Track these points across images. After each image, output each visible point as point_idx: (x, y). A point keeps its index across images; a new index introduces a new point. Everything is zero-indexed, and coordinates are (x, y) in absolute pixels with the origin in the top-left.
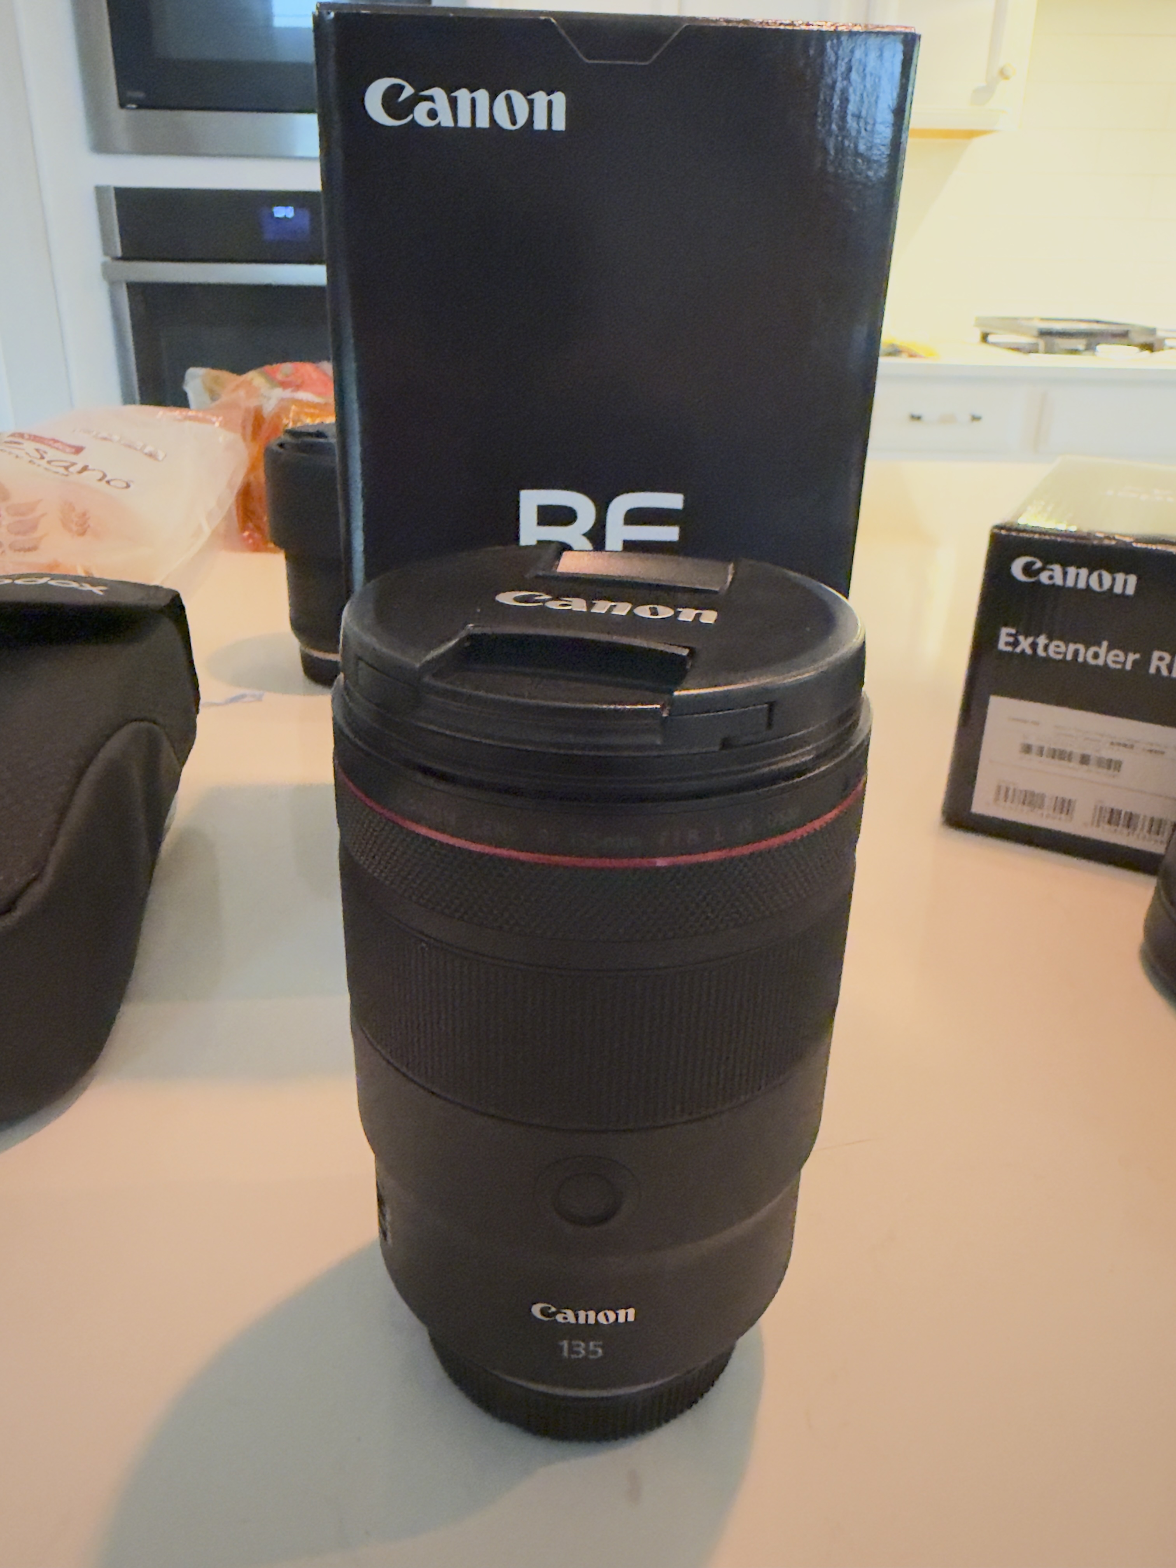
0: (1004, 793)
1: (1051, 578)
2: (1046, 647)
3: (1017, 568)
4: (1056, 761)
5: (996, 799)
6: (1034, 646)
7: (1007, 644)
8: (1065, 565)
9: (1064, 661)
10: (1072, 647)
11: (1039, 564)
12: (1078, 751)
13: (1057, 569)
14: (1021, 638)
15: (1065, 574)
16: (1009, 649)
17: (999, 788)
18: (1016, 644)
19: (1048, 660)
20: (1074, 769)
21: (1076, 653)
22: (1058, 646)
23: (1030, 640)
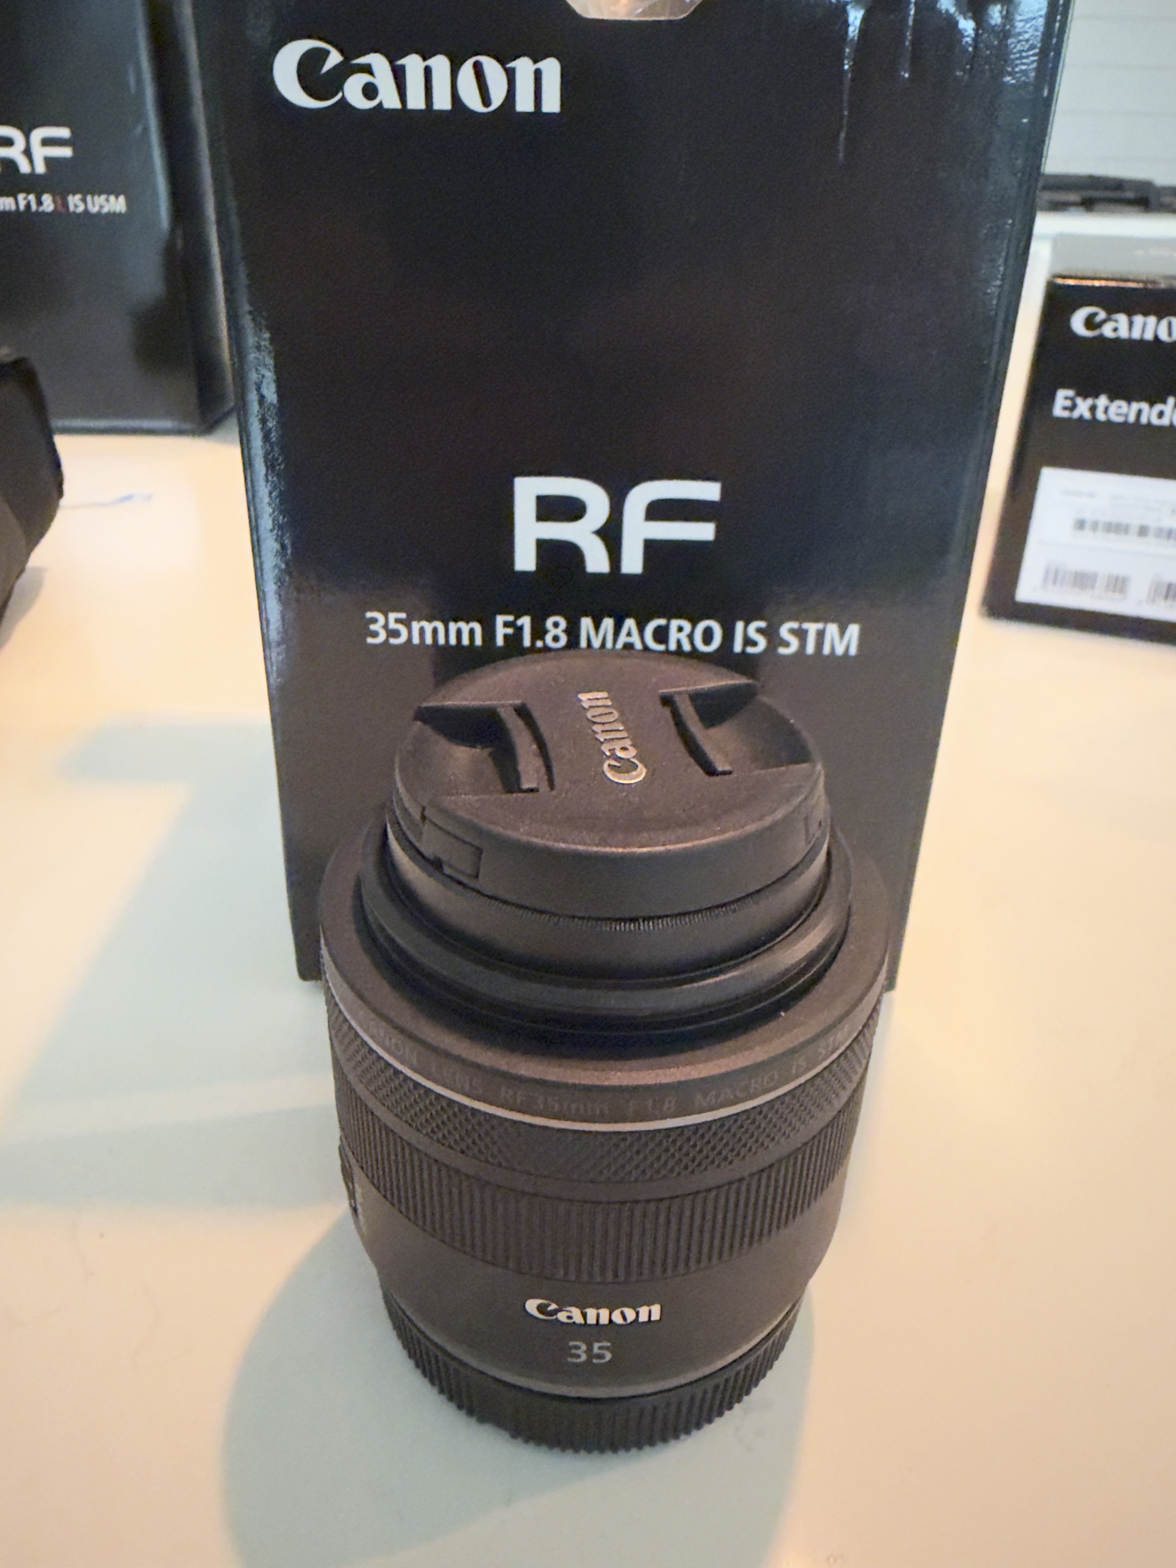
0: (1054, 576)
1: (1115, 330)
2: (1106, 410)
3: (1077, 323)
4: (1112, 536)
5: (1045, 580)
6: (1093, 409)
7: (1065, 408)
8: (1130, 313)
9: (1125, 424)
10: (1135, 406)
11: (1102, 315)
12: (1135, 523)
13: (1122, 318)
14: (1079, 401)
15: (1131, 324)
16: (1066, 414)
17: (1047, 572)
18: (1073, 408)
19: (1109, 423)
20: (1130, 543)
21: (1139, 413)
22: (1120, 407)
23: (1090, 401)
